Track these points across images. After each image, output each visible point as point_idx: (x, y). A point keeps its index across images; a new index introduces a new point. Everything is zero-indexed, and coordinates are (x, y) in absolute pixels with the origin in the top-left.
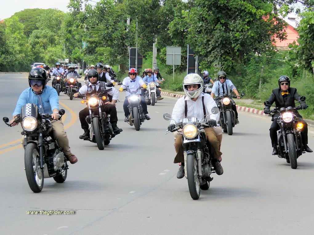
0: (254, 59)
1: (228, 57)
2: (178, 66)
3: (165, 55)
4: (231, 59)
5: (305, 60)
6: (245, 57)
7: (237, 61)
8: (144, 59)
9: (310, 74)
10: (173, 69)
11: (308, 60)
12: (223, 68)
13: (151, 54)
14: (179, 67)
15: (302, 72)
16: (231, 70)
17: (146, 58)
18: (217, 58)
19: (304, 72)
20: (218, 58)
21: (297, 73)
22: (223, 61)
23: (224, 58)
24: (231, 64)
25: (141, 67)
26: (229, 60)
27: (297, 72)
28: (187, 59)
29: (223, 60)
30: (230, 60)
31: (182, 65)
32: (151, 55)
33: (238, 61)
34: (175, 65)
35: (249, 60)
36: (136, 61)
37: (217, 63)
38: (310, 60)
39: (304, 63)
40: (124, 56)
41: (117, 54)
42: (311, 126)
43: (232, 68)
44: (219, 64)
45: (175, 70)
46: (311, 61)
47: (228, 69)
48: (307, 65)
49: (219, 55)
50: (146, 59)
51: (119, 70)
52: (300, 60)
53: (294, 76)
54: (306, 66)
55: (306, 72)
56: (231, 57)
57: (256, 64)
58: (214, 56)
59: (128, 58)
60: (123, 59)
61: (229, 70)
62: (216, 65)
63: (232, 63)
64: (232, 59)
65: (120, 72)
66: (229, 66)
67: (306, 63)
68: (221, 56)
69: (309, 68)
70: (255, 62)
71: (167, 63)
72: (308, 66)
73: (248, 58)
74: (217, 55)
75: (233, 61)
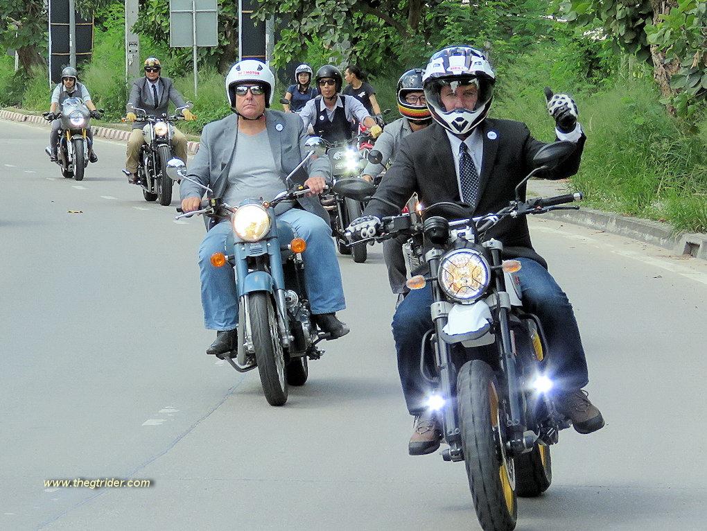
0: (458, 20)
1: (371, 18)
2: (209, 49)
3: (167, 15)
4: (382, 22)
5: (625, 19)
6: (429, 16)
7: (401, 29)
8: (96, 30)
9: (644, 67)
10: (192, 61)
11: (635, 20)
12: (358, 54)
13: (118, 12)
14: (212, 53)
15: (617, 62)
16: (385, 59)
17: (105, 24)
18: (335, 22)
19: (623, 60)
20: (340, 23)
21: (602, 63)
22: (357, 29)
23: (359, 21)
24: (383, 40)
25: (88, 58)
26: (374, 26)
27: (598, 60)
28: (236, 25)
29: (356, 26)
30: (378, 26)
31: (220, 47)
32: (119, 15)
33: (405, 28)
34: (198, 48)
35: (442, 26)
36: (72, 36)
37: (337, 37)
38: (641, 21)
39: (621, 30)
40: (30, 22)
41: (11, 15)
42: (650, 242)
43: (388, 51)
44: (341, 40)
45: (200, 64)
46: (644, 24)
47: (374, 55)
48: (632, 36)
49: (340, 12)
50: (105, 29)
51: (16, 68)
52: (608, 22)
53: (590, 75)
54: (626, 42)
55: (630, 60)
56: (380, 16)
57: (463, 38)
58: (323, 14)
59: (44, 26)
60: (26, 32)
61: (378, 60)
62: (332, 44)
63: (387, 37)
64: (387, 24)
65: (19, 72)
66: (377, 46)
67: (628, 29)
68: (349, 14)
69: (639, 48)
70: (460, 30)
71: (174, 42)
72: (635, 41)
73: (437, 18)
74: (334, 11)
75: (390, 31)
